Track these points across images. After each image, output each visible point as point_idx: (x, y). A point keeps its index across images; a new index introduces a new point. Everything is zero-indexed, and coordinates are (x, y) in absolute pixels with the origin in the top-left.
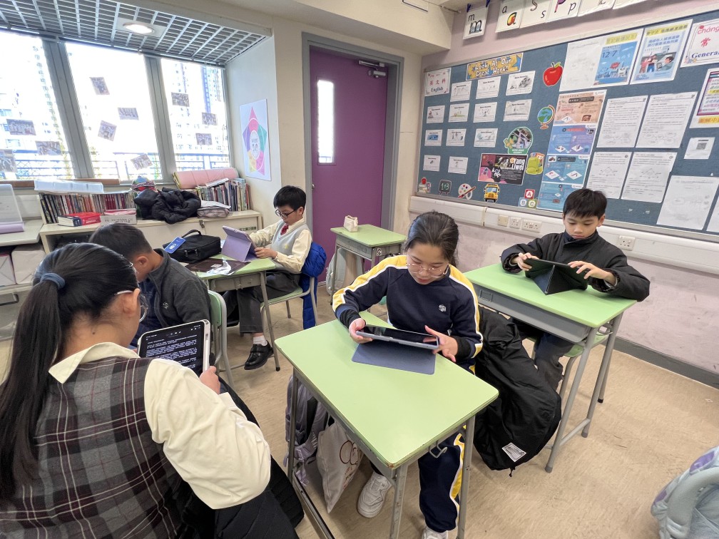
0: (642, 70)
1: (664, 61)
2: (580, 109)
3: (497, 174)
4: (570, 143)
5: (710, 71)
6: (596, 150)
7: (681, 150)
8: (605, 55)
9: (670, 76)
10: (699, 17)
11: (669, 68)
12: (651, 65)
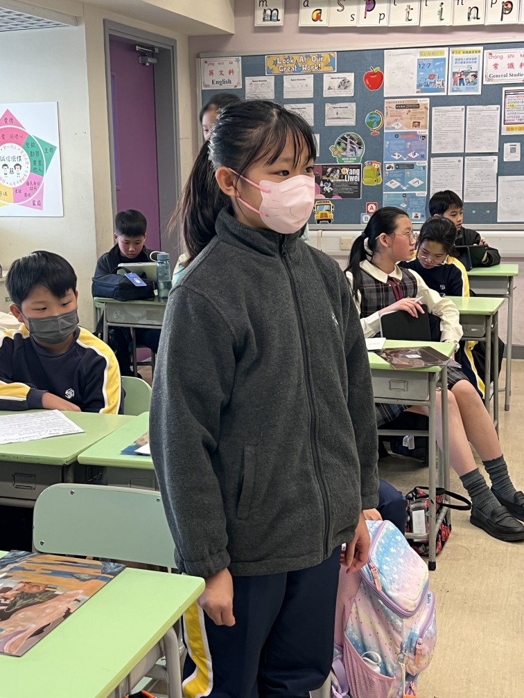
0: (455, 83)
1: (470, 77)
2: (409, 116)
3: (328, 189)
4: (405, 149)
5: (504, 89)
6: (431, 156)
7: (500, 154)
8: (421, 66)
9: (477, 91)
10: (487, 46)
11: (475, 84)
12: (461, 80)
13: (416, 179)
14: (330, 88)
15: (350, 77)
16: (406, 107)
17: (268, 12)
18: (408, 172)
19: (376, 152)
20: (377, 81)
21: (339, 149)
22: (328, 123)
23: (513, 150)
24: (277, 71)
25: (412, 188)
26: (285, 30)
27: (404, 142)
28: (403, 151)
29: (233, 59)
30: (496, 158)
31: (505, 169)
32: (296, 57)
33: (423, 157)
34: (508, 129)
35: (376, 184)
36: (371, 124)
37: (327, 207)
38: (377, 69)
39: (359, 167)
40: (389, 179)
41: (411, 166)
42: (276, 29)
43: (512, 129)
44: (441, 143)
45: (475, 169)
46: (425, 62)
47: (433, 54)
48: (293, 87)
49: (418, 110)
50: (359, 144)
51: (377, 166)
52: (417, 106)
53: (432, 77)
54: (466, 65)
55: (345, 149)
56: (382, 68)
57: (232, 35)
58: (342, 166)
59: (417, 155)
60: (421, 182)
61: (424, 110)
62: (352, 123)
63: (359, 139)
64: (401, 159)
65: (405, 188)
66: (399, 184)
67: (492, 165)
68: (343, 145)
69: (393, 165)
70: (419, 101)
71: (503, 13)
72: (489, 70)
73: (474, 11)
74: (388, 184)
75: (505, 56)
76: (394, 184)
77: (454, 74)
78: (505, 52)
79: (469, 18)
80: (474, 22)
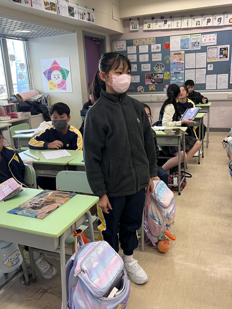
0: (192, 46)
1: (197, 44)
2: (178, 57)
3: (153, 81)
4: (177, 67)
5: (208, 47)
6: (185, 69)
7: (207, 68)
8: (182, 41)
9: (199, 48)
10: (202, 34)
11: (199, 46)
12: (194, 45)
13: (180, 77)
14: (153, 49)
15: (160, 45)
16: (177, 54)
17: (134, 26)
18: (178, 75)
19: (168, 69)
20: (168, 46)
21: (157, 68)
22: (153, 60)
23: (211, 67)
24: (137, 44)
25: (179, 80)
26: (139, 31)
27: (176, 65)
28: (176, 68)
29: (124, 41)
30: (205, 69)
31: (208, 73)
32: (143, 40)
33: (182, 70)
34: (209, 60)
35: (168, 79)
36: (166, 60)
37: (153, 87)
38: (168, 42)
39: (163, 74)
40: (172, 77)
41: (179, 73)
42: (137, 31)
43: (210, 60)
44: (188, 65)
45: (199, 73)
46: (183, 40)
47: (185, 37)
48: (142, 49)
49: (181, 55)
50: (163, 66)
51: (168, 73)
52: (181, 54)
53: (185, 44)
54: (196, 40)
55: (158, 68)
56: (170, 42)
57: (122, 34)
58: (157, 74)
59: (181, 69)
60: (182, 78)
61: (183, 55)
62: (160, 60)
63: (163, 65)
64: (176, 71)
65: (177, 80)
66: (175, 79)
67: (204, 72)
68: (158, 67)
69: (173, 73)
70: (181, 52)
71: (207, 23)
72: (203, 41)
73: (198, 22)
74: (172, 79)
75: (208, 36)
76: (174, 79)
77: (192, 43)
78: (208, 35)
79: (197, 25)
80: (198, 26)
